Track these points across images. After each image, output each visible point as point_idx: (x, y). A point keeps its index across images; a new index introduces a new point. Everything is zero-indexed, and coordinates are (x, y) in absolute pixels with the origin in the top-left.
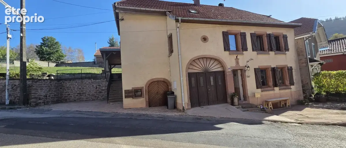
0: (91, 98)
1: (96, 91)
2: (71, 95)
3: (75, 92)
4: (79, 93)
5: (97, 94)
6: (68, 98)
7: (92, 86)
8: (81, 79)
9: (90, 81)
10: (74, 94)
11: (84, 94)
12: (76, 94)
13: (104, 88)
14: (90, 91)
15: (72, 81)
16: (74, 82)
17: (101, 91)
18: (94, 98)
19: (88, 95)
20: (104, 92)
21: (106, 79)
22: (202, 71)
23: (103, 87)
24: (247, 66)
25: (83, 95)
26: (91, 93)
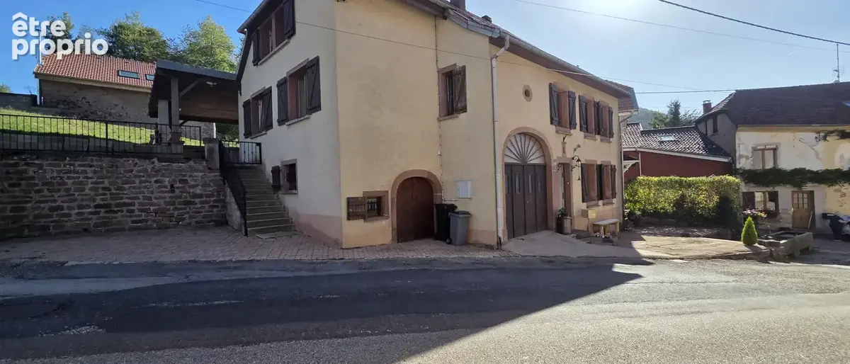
0: (154, 221)
1: (171, 197)
2: (67, 211)
3: (82, 200)
4: (102, 203)
5: (176, 209)
6: (53, 222)
7: (156, 182)
8: (110, 156)
9: (147, 165)
10: (80, 207)
11: (125, 209)
12: (89, 206)
13: (201, 190)
14: (150, 199)
15: (66, 162)
16: (80, 166)
17: (189, 199)
18: (165, 222)
19: (141, 210)
20: (201, 203)
21: (207, 161)
22: (515, 161)
23: (197, 185)
24: (576, 158)
25: (122, 211)
26: (152, 205)
